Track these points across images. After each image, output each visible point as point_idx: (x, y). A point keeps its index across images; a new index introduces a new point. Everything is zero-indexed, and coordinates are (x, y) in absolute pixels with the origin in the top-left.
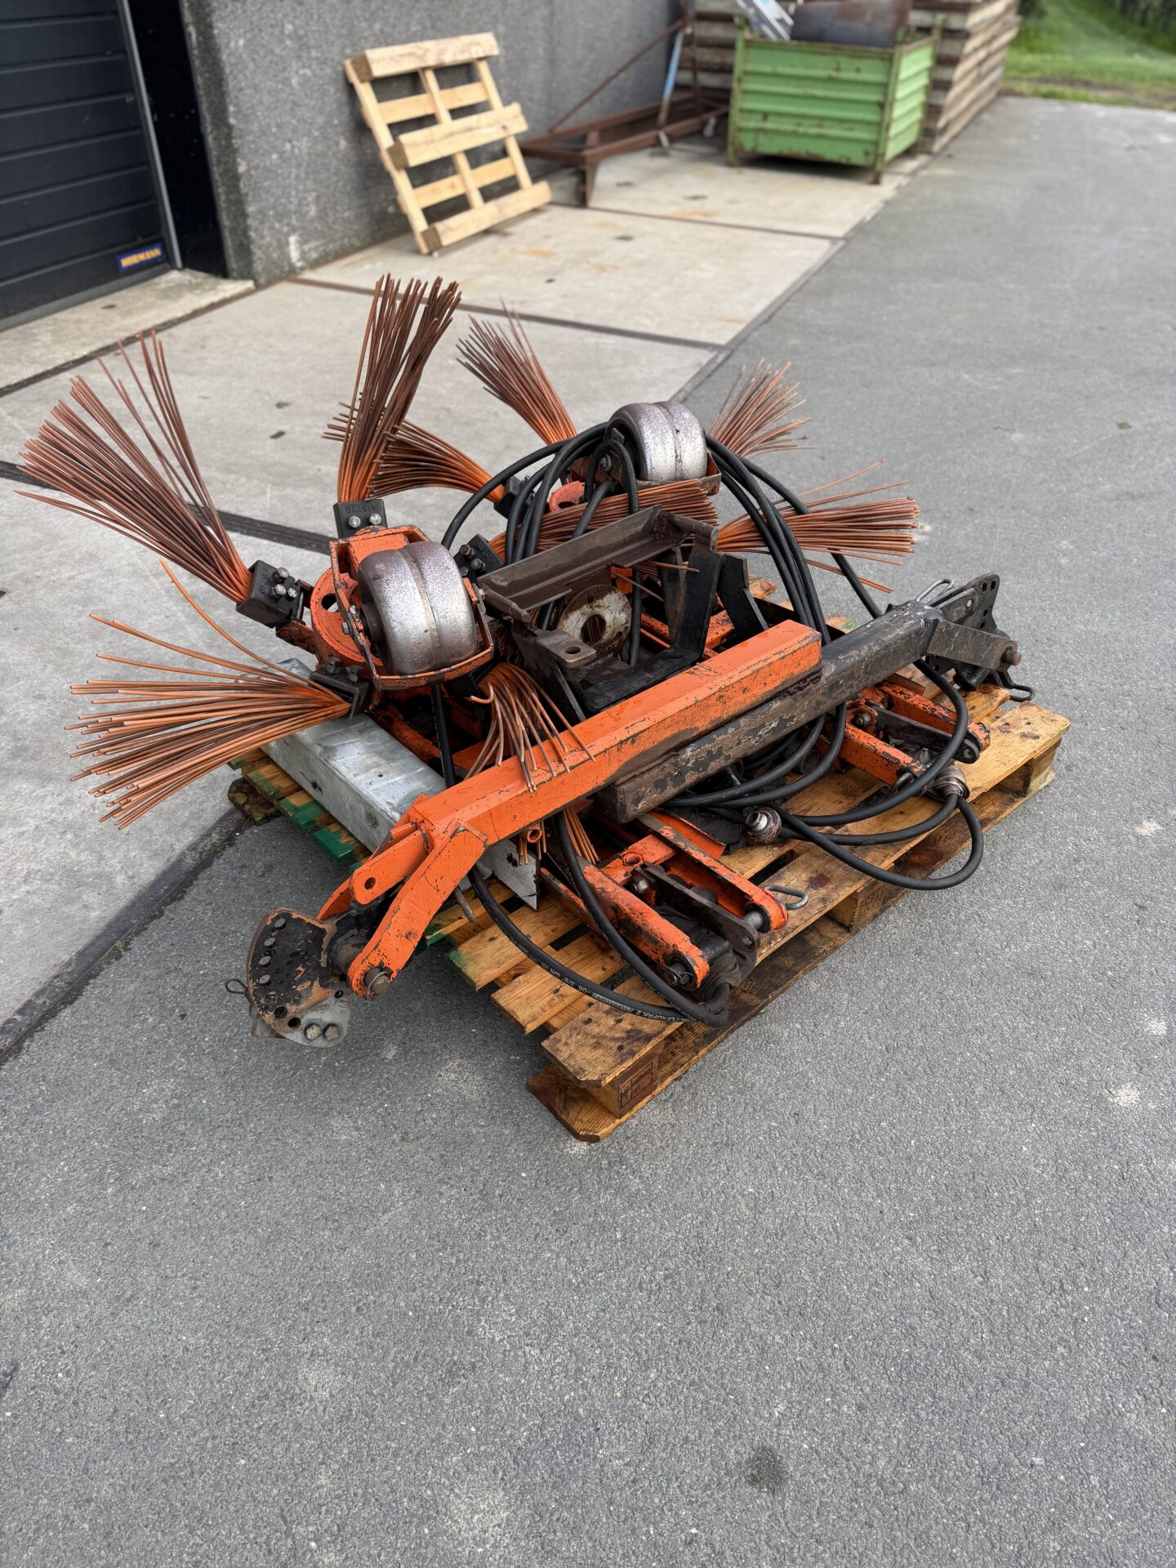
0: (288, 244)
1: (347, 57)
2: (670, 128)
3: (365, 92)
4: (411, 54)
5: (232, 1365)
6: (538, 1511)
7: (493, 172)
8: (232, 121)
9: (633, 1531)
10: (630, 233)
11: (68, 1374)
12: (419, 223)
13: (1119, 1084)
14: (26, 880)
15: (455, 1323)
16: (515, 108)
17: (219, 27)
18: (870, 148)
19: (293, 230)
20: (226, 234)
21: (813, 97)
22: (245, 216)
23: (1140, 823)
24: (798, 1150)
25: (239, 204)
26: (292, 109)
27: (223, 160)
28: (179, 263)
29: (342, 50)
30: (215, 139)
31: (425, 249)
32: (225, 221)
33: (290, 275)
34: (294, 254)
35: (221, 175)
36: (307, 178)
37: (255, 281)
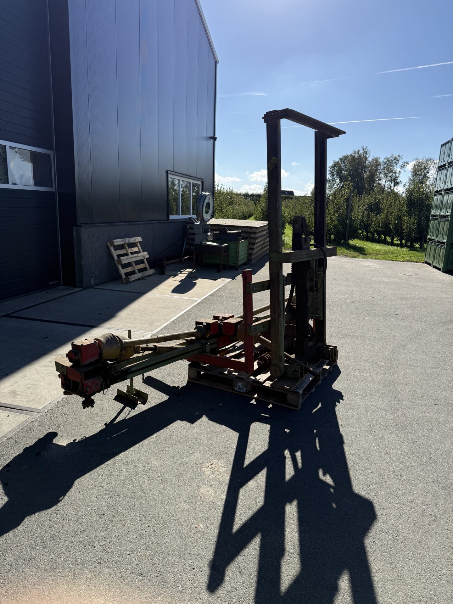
0: (91, 280)
1: (108, 241)
3: (112, 249)
4: (123, 241)
8: (82, 253)
10: (176, 279)
12: (124, 276)
16: (146, 253)
17: (82, 235)
18: (235, 262)
20: (77, 278)
22: (82, 273)
25: (81, 271)
26: (95, 251)
27: (79, 261)
28: (62, 284)
29: (107, 239)
30: (77, 257)
31: (125, 282)
32: (77, 275)
33: (92, 287)
34: (92, 282)
35: (77, 265)
36: (97, 266)
37: (83, 288)
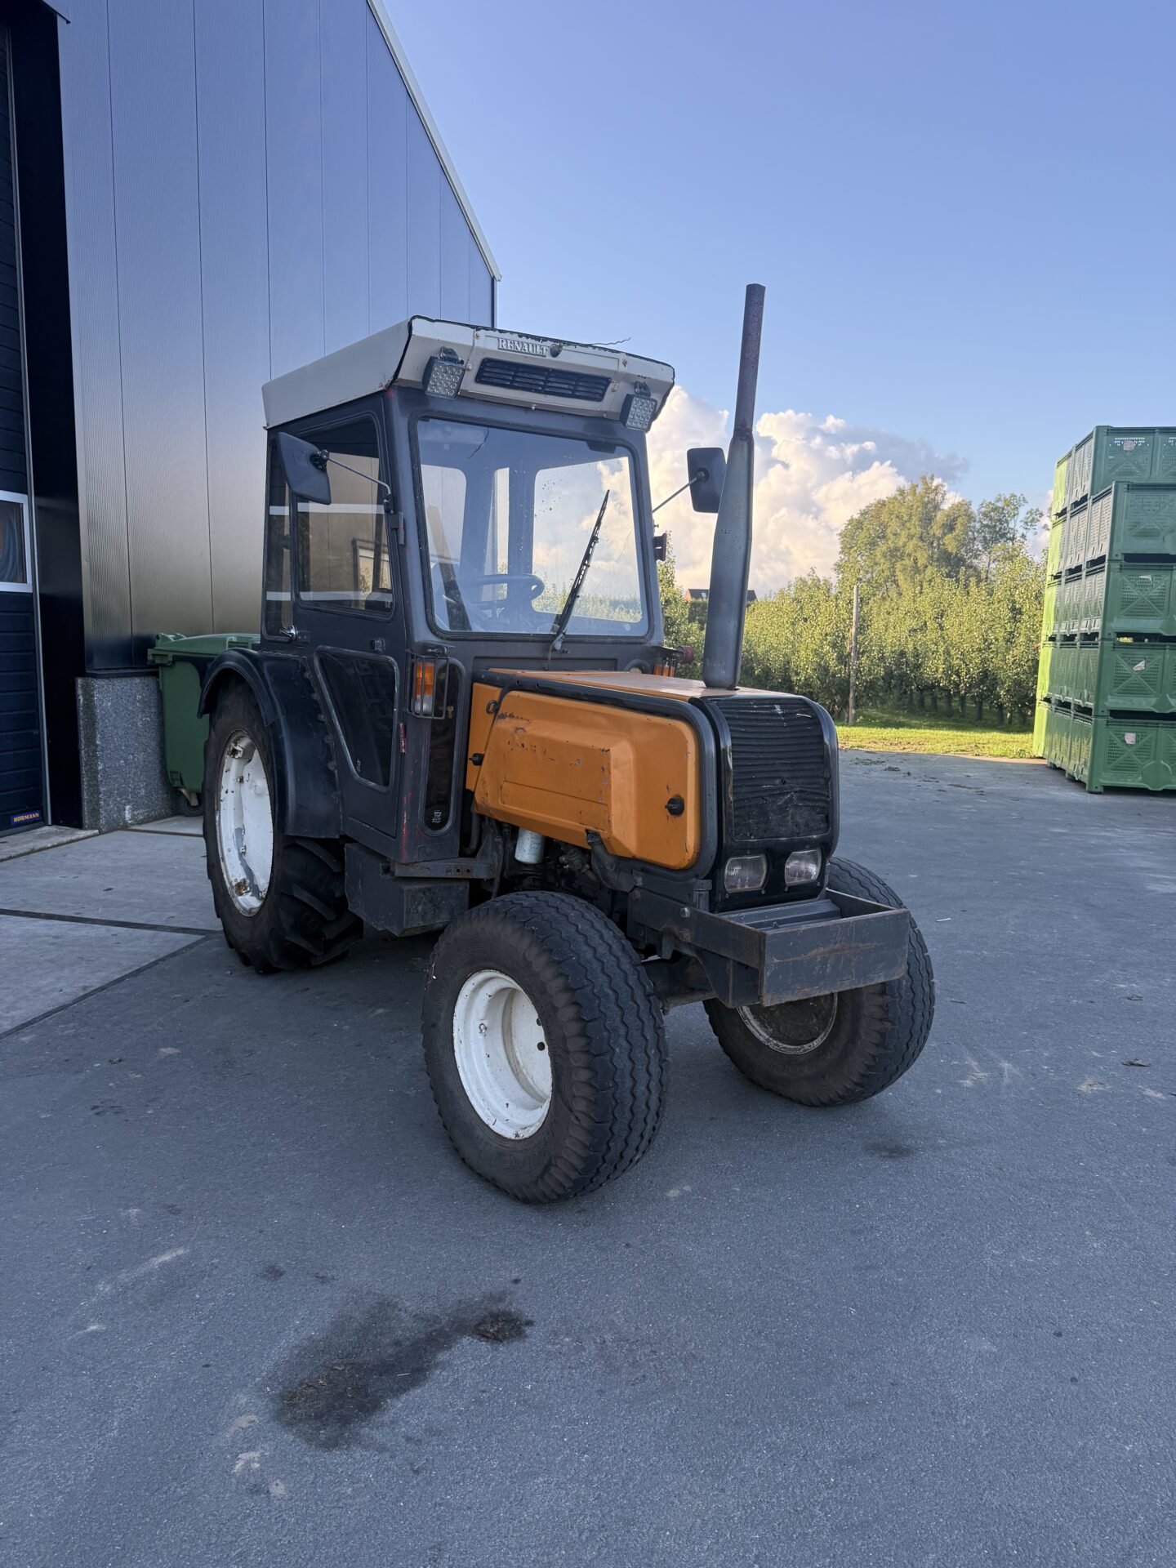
0: (125, 810)
8: (98, 742)
17: (97, 697)
19: (129, 802)
20: (85, 804)
22: (98, 793)
25: (96, 787)
27: (89, 763)
28: (50, 823)
30: (86, 752)
32: (85, 796)
33: (125, 827)
34: (128, 816)
35: (86, 771)
37: (100, 829)
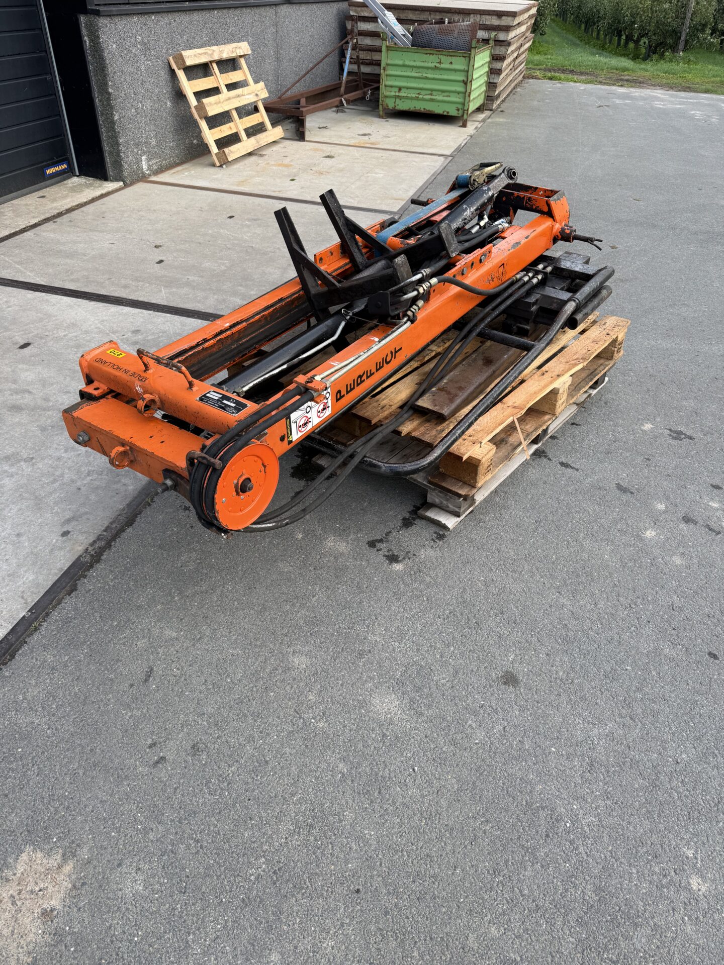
0: (141, 161)
1: (171, 55)
2: (346, 96)
3: (181, 75)
4: (205, 53)
5: (256, 659)
6: (412, 700)
7: (252, 120)
8: (110, 90)
9: (456, 704)
10: (332, 154)
11: (178, 669)
12: (214, 149)
13: (646, 529)
14: (89, 474)
15: (358, 635)
16: (261, 84)
17: (103, 38)
18: (460, 106)
19: (144, 153)
20: (106, 155)
21: (426, 78)
22: (118, 144)
23: (643, 425)
24: (501, 563)
25: (114, 138)
26: (142, 84)
27: (105, 112)
28: (78, 174)
29: (167, 51)
30: (100, 101)
31: (218, 164)
32: (106, 147)
33: (144, 178)
34: (145, 167)
35: (103, 121)
36: (150, 123)
37: (124, 182)
